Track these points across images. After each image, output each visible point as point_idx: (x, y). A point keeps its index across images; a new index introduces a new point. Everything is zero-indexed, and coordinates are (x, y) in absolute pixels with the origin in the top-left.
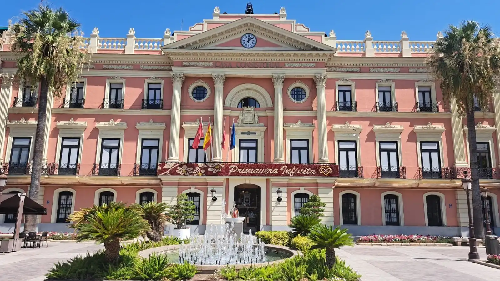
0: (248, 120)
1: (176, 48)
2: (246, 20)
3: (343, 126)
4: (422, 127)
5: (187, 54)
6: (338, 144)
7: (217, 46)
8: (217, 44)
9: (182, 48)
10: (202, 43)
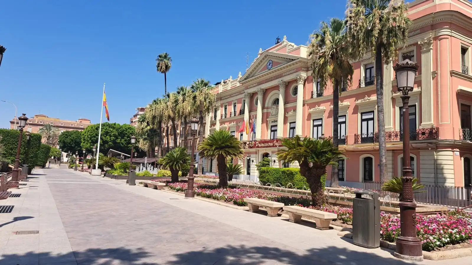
0: (274, 113)
1: (243, 80)
2: (264, 54)
3: (314, 109)
4: (361, 100)
5: (249, 81)
6: (313, 122)
7: (259, 72)
8: (259, 71)
9: (245, 79)
10: (252, 74)
